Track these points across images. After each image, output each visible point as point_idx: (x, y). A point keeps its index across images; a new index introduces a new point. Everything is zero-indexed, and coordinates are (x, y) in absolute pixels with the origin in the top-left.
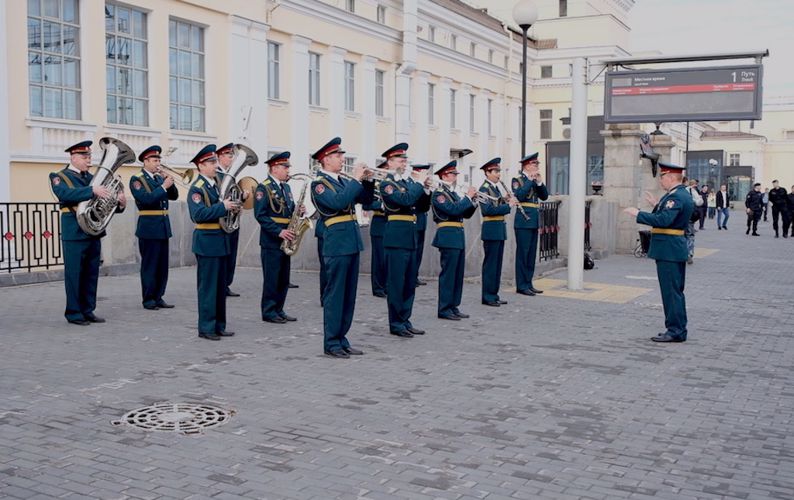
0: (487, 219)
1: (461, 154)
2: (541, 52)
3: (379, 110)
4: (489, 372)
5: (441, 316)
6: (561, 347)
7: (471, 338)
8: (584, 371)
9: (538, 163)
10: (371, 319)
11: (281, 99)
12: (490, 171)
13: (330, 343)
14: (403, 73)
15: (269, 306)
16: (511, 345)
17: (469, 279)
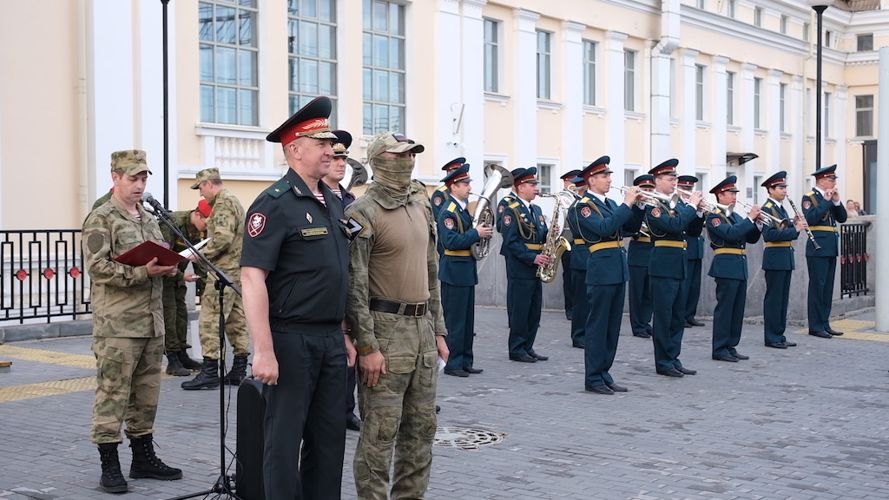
0: (770, 245)
1: (743, 160)
2: (856, 16)
3: (629, 103)
4: (770, 409)
5: (716, 357)
6: (856, 389)
7: (751, 379)
8: (879, 410)
9: (835, 178)
10: (633, 359)
11: (500, 92)
12: (774, 187)
13: (590, 378)
14: (661, 52)
15: (518, 343)
16: (796, 386)
17: (749, 319)
